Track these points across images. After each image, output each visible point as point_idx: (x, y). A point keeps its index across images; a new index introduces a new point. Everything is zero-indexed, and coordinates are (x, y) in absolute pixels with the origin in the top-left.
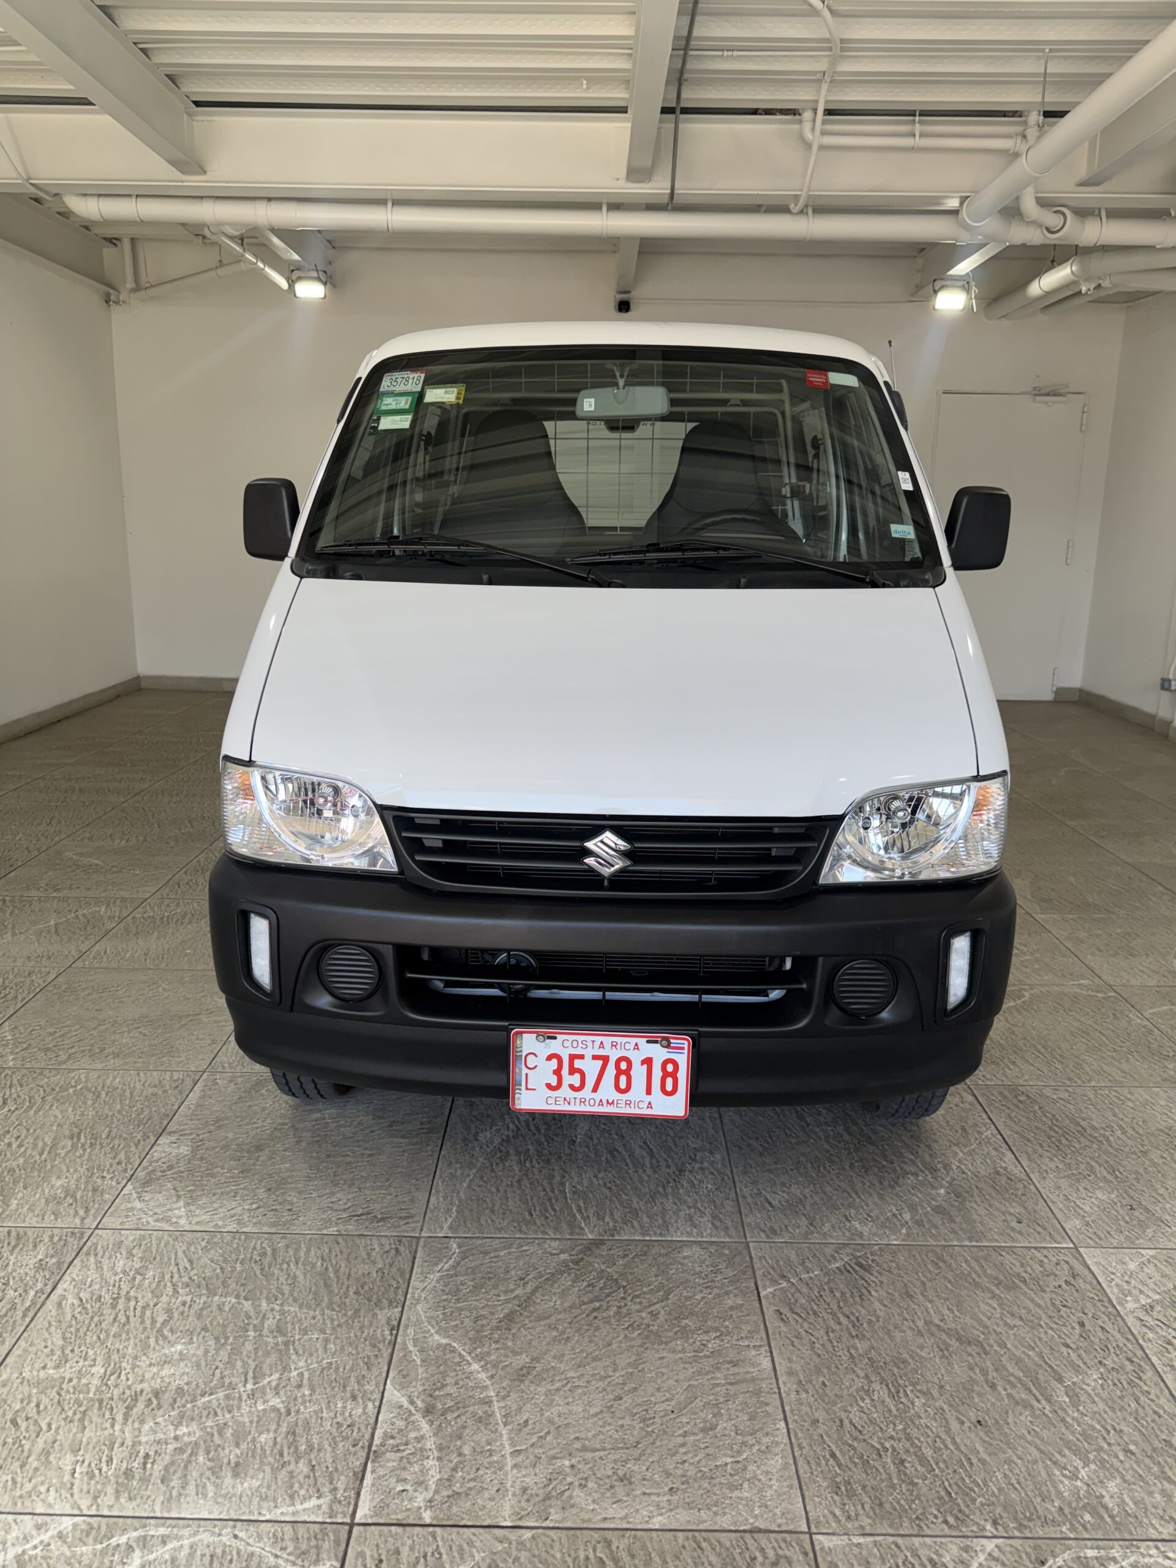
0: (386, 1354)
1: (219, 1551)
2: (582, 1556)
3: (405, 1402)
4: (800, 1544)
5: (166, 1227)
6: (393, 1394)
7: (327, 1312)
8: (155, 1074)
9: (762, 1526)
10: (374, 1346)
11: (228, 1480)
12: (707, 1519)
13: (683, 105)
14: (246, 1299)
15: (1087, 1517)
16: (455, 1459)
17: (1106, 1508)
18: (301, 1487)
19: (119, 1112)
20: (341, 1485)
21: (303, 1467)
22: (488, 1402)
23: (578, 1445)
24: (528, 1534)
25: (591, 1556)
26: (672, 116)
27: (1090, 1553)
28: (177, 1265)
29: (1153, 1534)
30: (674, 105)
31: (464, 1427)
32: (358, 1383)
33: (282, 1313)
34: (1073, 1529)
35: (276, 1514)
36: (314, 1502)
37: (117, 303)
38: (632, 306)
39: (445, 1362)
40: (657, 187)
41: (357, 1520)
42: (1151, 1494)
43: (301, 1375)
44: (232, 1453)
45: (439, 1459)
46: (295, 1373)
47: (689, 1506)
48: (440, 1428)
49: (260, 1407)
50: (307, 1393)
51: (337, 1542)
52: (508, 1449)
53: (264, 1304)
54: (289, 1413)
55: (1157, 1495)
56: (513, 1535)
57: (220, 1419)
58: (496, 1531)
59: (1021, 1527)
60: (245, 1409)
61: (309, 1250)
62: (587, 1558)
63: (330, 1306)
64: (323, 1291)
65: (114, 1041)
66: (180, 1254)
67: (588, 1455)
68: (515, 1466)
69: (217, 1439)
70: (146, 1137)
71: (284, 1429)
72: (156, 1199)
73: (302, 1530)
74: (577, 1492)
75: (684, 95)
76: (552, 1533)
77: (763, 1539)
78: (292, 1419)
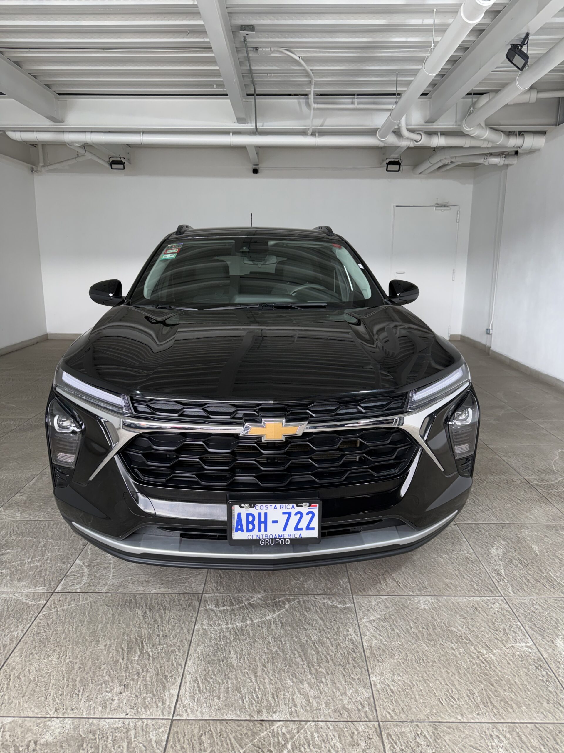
0: (79, 552)
1: (8, 599)
2: (125, 599)
3: (81, 564)
4: (198, 596)
5: (12, 519)
6: (78, 561)
7: (62, 541)
8: (20, 475)
9: (187, 592)
10: (75, 550)
11: (16, 582)
12: (170, 590)
13: (257, 93)
14: (35, 538)
15: (296, 589)
16: (93, 577)
17: (304, 587)
18: (39, 584)
19: (3, 487)
20: (52, 584)
21: (42, 579)
22: (110, 564)
23: (136, 574)
24: (110, 594)
25: (129, 599)
26: (253, 97)
27: (291, 597)
28: (13, 529)
29: (315, 593)
30: (253, 92)
31: (99, 570)
32: (67, 559)
33: (47, 542)
34: (290, 592)
35: (30, 590)
36: (43, 587)
37: (36, 172)
38: (259, 171)
39: (99, 554)
40: (250, 126)
41: (56, 591)
42: (320, 584)
43: (48, 557)
44: (18, 576)
45: (88, 577)
46: (46, 557)
47: (166, 587)
48: (91, 570)
49: (32, 565)
50: (49, 561)
51: (47, 597)
52: (112, 575)
53: (41, 540)
54: (41, 566)
55: (323, 585)
56: (105, 595)
57: (17, 568)
58: (100, 594)
59: (273, 591)
60: (26, 565)
61: (61, 525)
62: (127, 600)
63: (64, 540)
64: (63, 536)
65: (6, 466)
66: (15, 526)
67: (138, 576)
68: (113, 579)
69: (15, 573)
70: (11, 494)
71: (38, 570)
72: (10, 512)
73: (36, 594)
74: (130, 584)
75: (257, 89)
76: (118, 594)
77: (186, 595)
78: (41, 568)
